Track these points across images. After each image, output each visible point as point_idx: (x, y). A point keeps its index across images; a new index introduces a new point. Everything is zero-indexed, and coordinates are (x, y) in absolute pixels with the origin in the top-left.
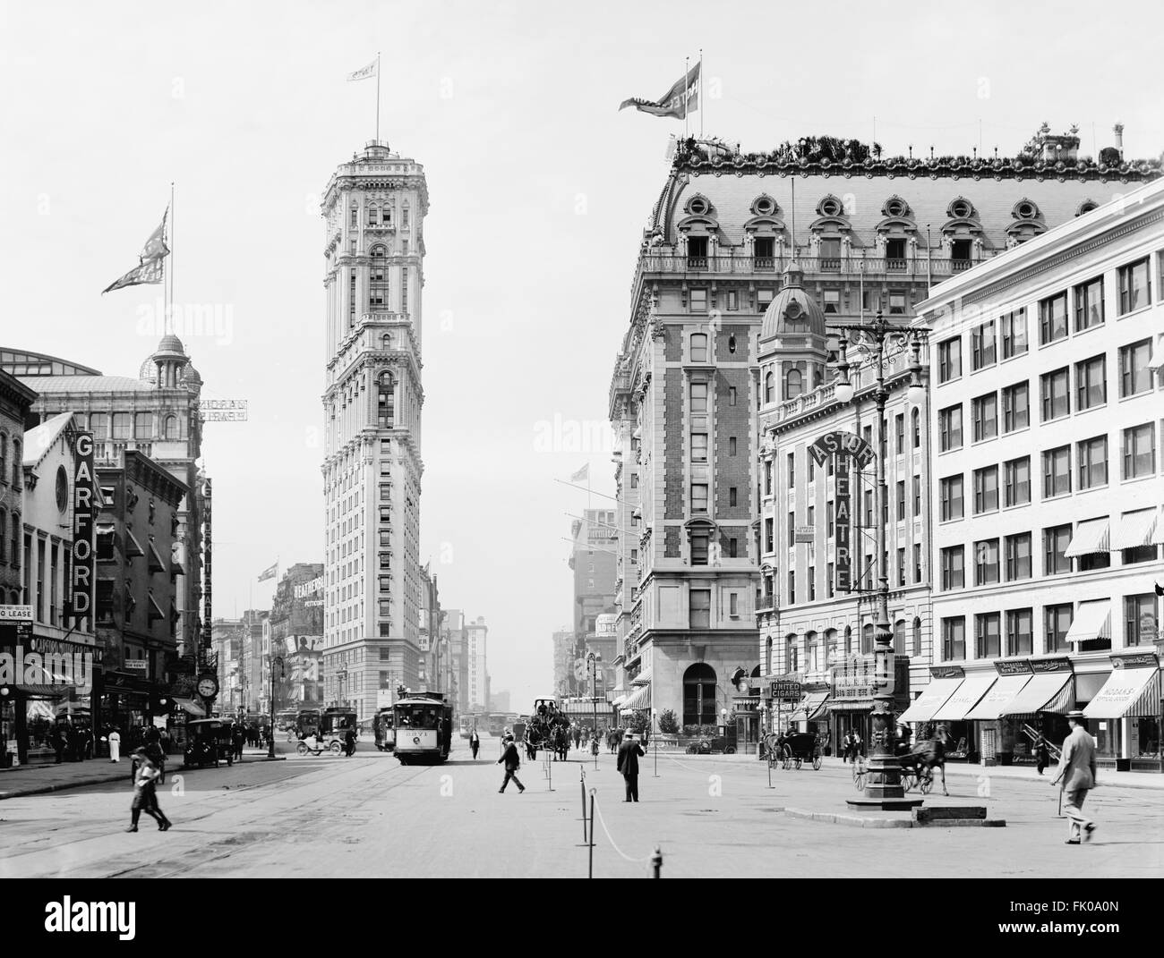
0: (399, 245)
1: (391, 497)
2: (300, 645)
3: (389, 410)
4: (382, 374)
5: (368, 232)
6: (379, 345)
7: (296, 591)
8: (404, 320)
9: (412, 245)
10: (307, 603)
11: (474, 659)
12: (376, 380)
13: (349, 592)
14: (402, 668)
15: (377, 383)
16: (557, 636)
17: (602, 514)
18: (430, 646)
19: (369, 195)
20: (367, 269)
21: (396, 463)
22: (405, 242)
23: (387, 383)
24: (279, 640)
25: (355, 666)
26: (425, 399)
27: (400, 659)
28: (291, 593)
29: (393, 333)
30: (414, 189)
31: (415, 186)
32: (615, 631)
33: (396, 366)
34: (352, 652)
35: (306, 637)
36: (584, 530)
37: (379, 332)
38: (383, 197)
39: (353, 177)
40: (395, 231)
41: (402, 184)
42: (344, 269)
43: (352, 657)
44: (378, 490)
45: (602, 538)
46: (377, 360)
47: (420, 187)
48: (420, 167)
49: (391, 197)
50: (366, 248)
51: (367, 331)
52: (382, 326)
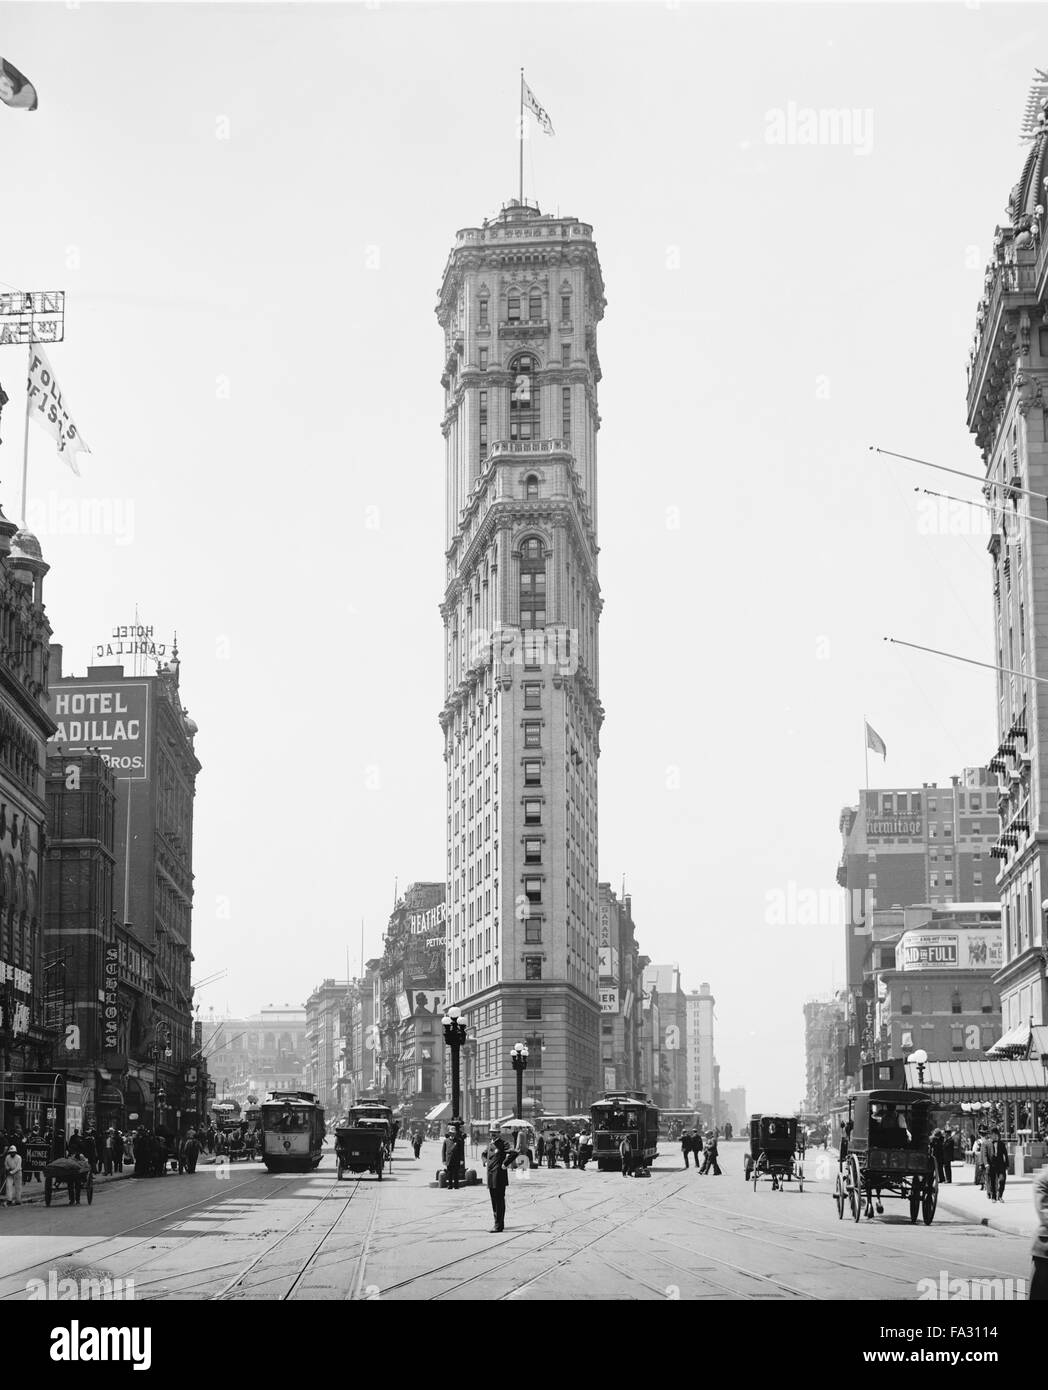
0: (556, 353)
1: (542, 745)
2: (416, 1006)
3: (538, 599)
4: (525, 541)
5: (504, 334)
6: (519, 492)
7: (413, 924)
8: (560, 451)
9: (578, 352)
10: (429, 942)
11: (697, 1042)
12: (515, 549)
13: (477, 911)
14: (564, 1033)
15: (517, 556)
16: (811, 1010)
17: (888, 798)
18: (620, 1005)
19: (508, 277)
20: (504, 391)
21: (550, 686)
22: (566, 347)
23: (533, 555)
24: (390, 1002)
25: (487, 1031)
26: (604, 605)
27: (559, 1017)
28: (407, 928)
29: (543, 473)
30: (579, 263)
31: (580, 258)
32: (934, 960)
33: (549, 526)
34: (483, 1010)
35: (426, 993)
36: (860, 823)
37: (519, 472)
38: (530, 278)
39: (481, 248)
40: (549, 330)
41: (558, 256)
42: (468, 395)
43: (483, 1017)
44: (520, 733)
45: (890, 834)
46: (518, 517)
47: (588, 261)
48: (588, 229)
49: (542, 277)
50: (503, 359)
51: (500, 470)
52: (524, 461)
